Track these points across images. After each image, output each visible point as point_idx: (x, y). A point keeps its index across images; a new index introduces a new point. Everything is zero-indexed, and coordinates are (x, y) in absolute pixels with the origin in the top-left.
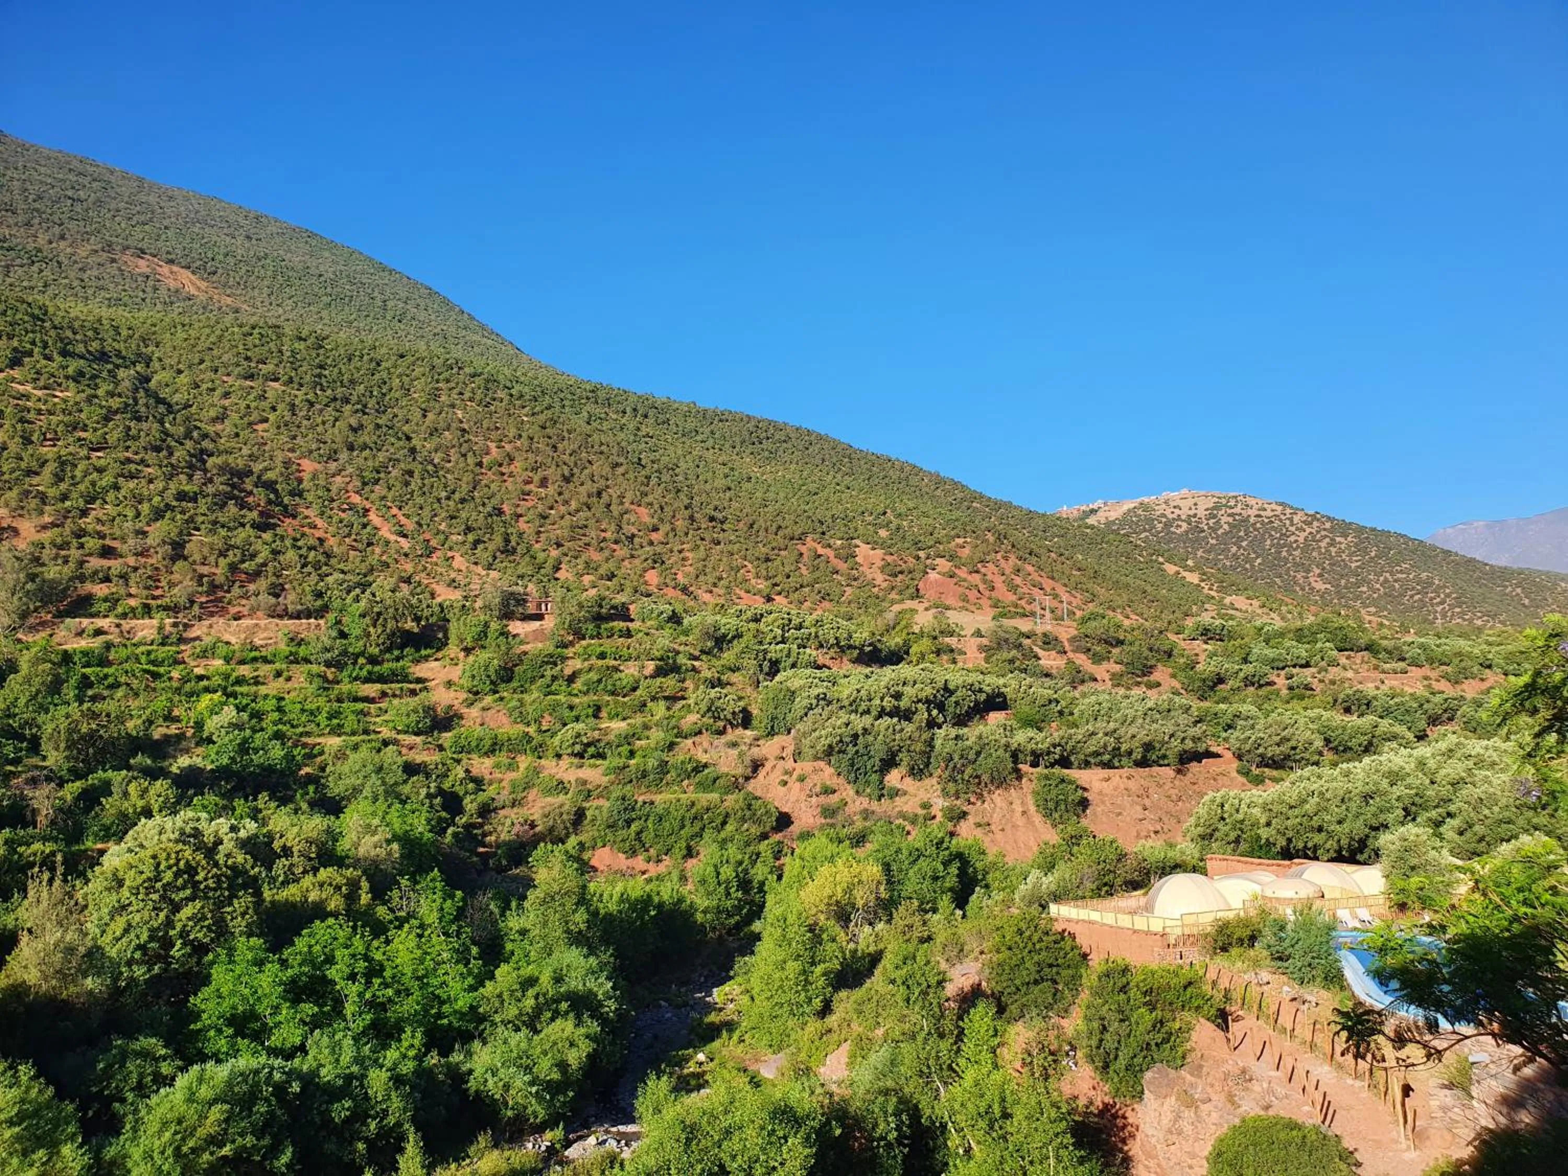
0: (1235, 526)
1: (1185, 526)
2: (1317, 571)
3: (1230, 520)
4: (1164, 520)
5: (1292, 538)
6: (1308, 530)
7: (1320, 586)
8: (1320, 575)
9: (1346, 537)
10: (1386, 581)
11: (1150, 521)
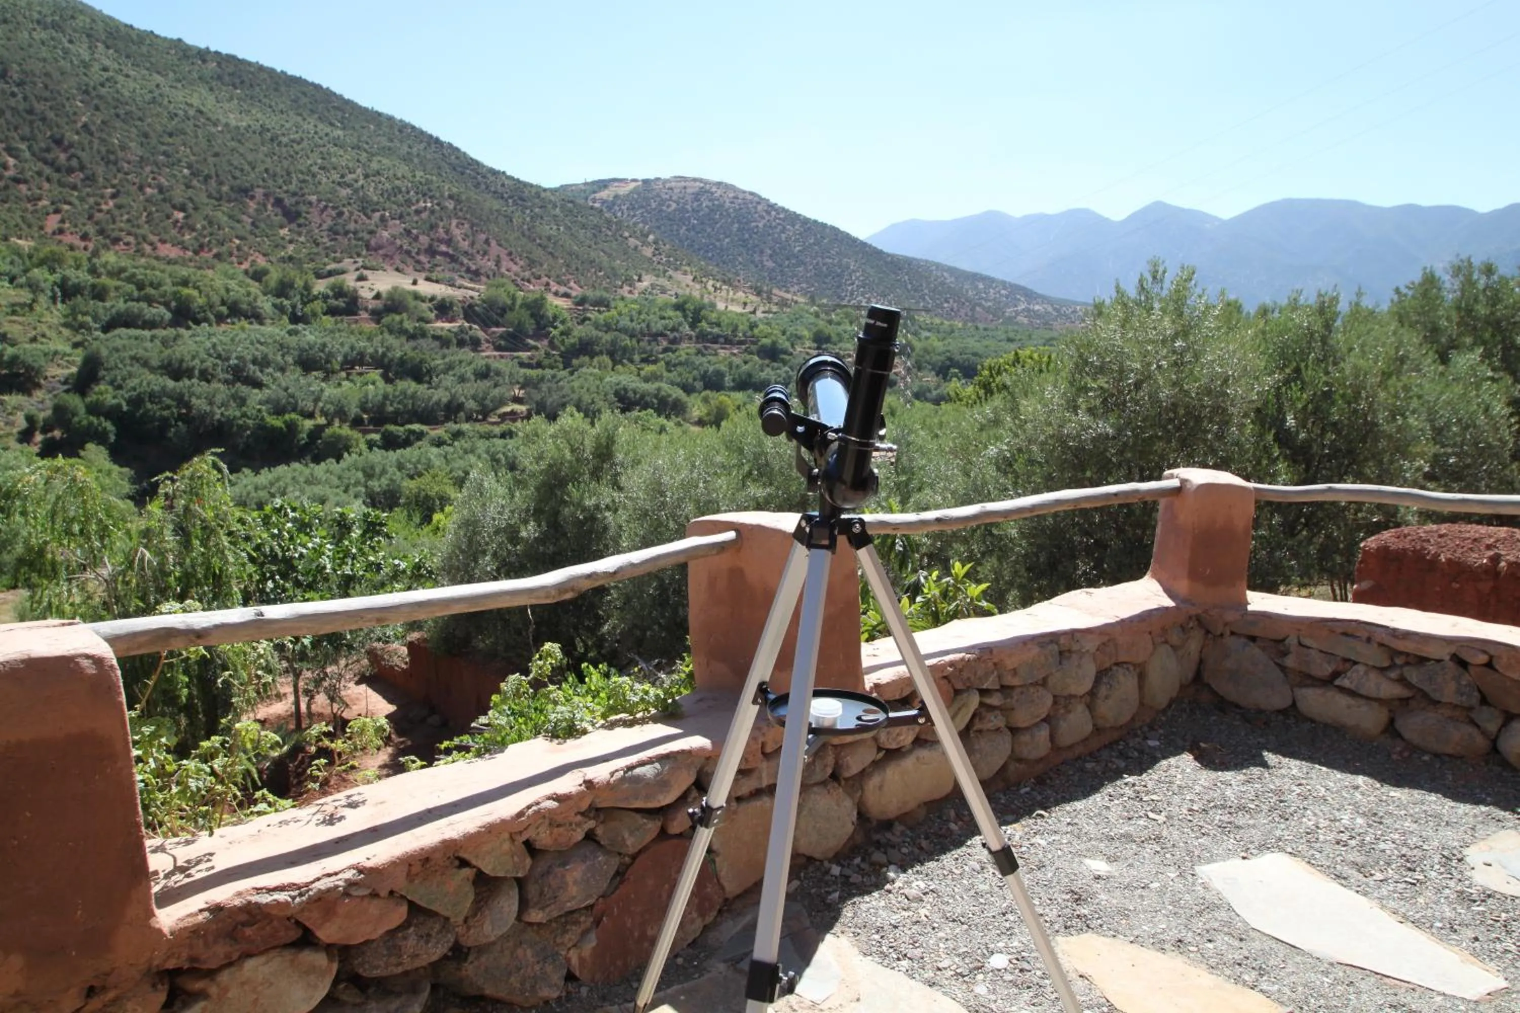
0: (712, 210)
1: (674, 205)
2: (769, 252)
3: (710, 204)
4: (658, 199)
5: (753, 224)
6: (767, 218)
7: (770, 264)
8: (771, 256)
9: (793, 226)
10: (817, 264)
11: (647, 199)
